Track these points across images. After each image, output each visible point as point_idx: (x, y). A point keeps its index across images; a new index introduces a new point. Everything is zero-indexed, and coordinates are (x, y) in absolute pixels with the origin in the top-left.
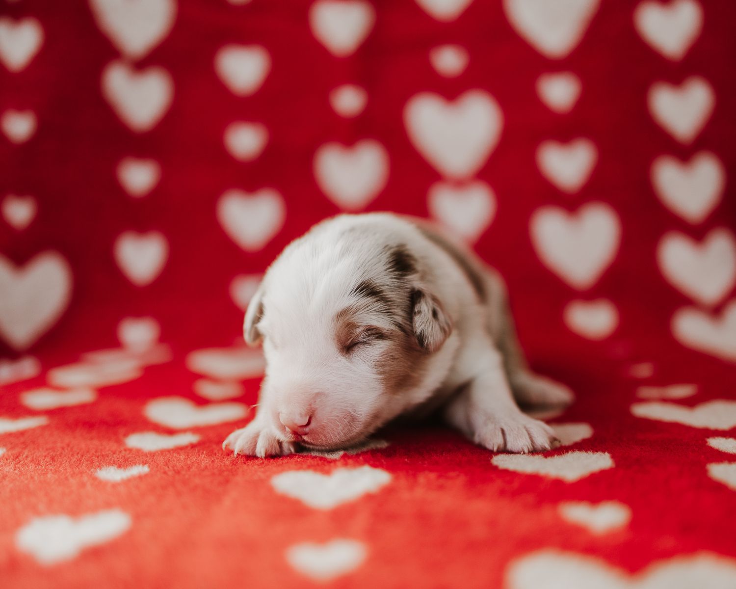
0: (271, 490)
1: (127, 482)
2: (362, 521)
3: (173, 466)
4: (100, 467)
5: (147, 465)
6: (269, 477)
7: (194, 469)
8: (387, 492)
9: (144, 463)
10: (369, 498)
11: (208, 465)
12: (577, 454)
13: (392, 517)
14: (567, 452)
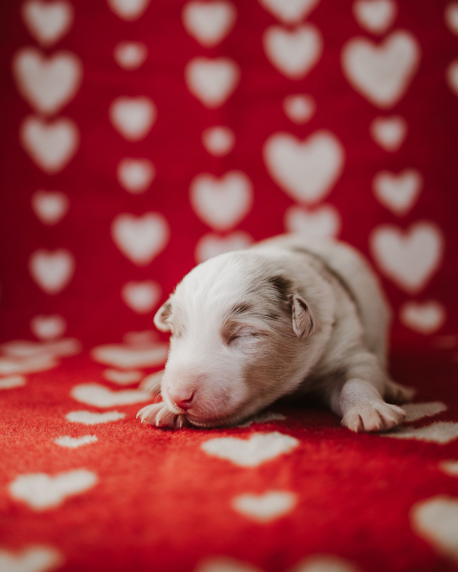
0: (203, 454)
1: (84, 448)
2: (285, 475)
3: (117, 436)
4: (57, 436)
5: (95, 435)
6: (198, 445)
7: (133, 438)
8: (298, 453)
9: (92, 434)
10: (285, 458)
11: (144, 435)
12: (441, 424)
13: (308, 474)
14: (433, 422)
